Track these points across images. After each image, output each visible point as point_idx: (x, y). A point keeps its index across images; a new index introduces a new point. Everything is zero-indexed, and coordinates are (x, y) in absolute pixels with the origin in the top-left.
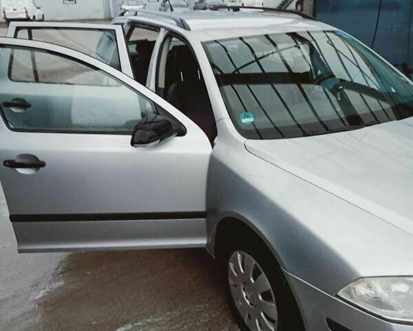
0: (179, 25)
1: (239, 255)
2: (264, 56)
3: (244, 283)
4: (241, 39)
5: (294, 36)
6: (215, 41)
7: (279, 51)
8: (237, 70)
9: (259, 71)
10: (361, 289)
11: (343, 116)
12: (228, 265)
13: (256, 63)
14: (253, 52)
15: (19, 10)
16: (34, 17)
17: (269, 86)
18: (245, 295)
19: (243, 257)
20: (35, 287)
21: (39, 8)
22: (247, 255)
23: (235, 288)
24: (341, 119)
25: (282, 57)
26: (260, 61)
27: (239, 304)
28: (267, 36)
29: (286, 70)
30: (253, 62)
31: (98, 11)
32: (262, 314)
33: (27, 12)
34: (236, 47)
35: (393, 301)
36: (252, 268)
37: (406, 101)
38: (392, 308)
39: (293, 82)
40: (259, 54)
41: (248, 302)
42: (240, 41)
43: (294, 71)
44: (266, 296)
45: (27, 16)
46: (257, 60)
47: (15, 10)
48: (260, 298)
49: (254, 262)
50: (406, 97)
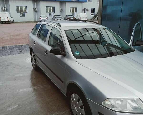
0: (58, 25)
1: (74, 95)
2: (85, 35)
3: (75, 104)
4: (78, 29)
5: (94, 29)
6: (69, 30)
7: (89, 33)
8: (76, 39)
9: (83, 39)
10: (108, 102)
11: (108, 53)
12: (70, 98)
13: (82, 37)
14: (81, 33)
15: (5, 18)
16: (10, 20)
17: (86, 44)
18: (75, 108)
19: (75, 95)
20: (9, 107)
21: (12, 18)
22: (76, 95)
23: (72, 106)
24: (107, 53)
25: (90, 35)
26: (83, 36)
27: (74, 111)
28: (86, 29)
29: (91, 40)
30: (81, 36)
31: (32, 19)
32: (80, 113)
33: (8, 19)
34: (76, 32)
35: (117, 106)
36: (77, 99)
37: (126, 49)
38: (116, 108)
39: (93, 43)
40: (83, 34)
41: (76, 110)
42: (77, 30)
43: (94, 40)
44: (81, 107)
45: (8, 20)
46: (82, 36)
47: (4, 18)
48: (80, 108)
49: (78, 97)
50: (126, 48)
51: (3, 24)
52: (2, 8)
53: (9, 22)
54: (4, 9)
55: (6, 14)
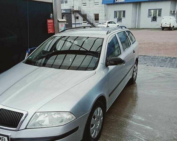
15: (167, 24)
16: (174, 26)
33: (170, 25)
51: (165, 30)
52: (171, 11)
53: (171, 29)
54: (173, 13)
55: (169, 19)
